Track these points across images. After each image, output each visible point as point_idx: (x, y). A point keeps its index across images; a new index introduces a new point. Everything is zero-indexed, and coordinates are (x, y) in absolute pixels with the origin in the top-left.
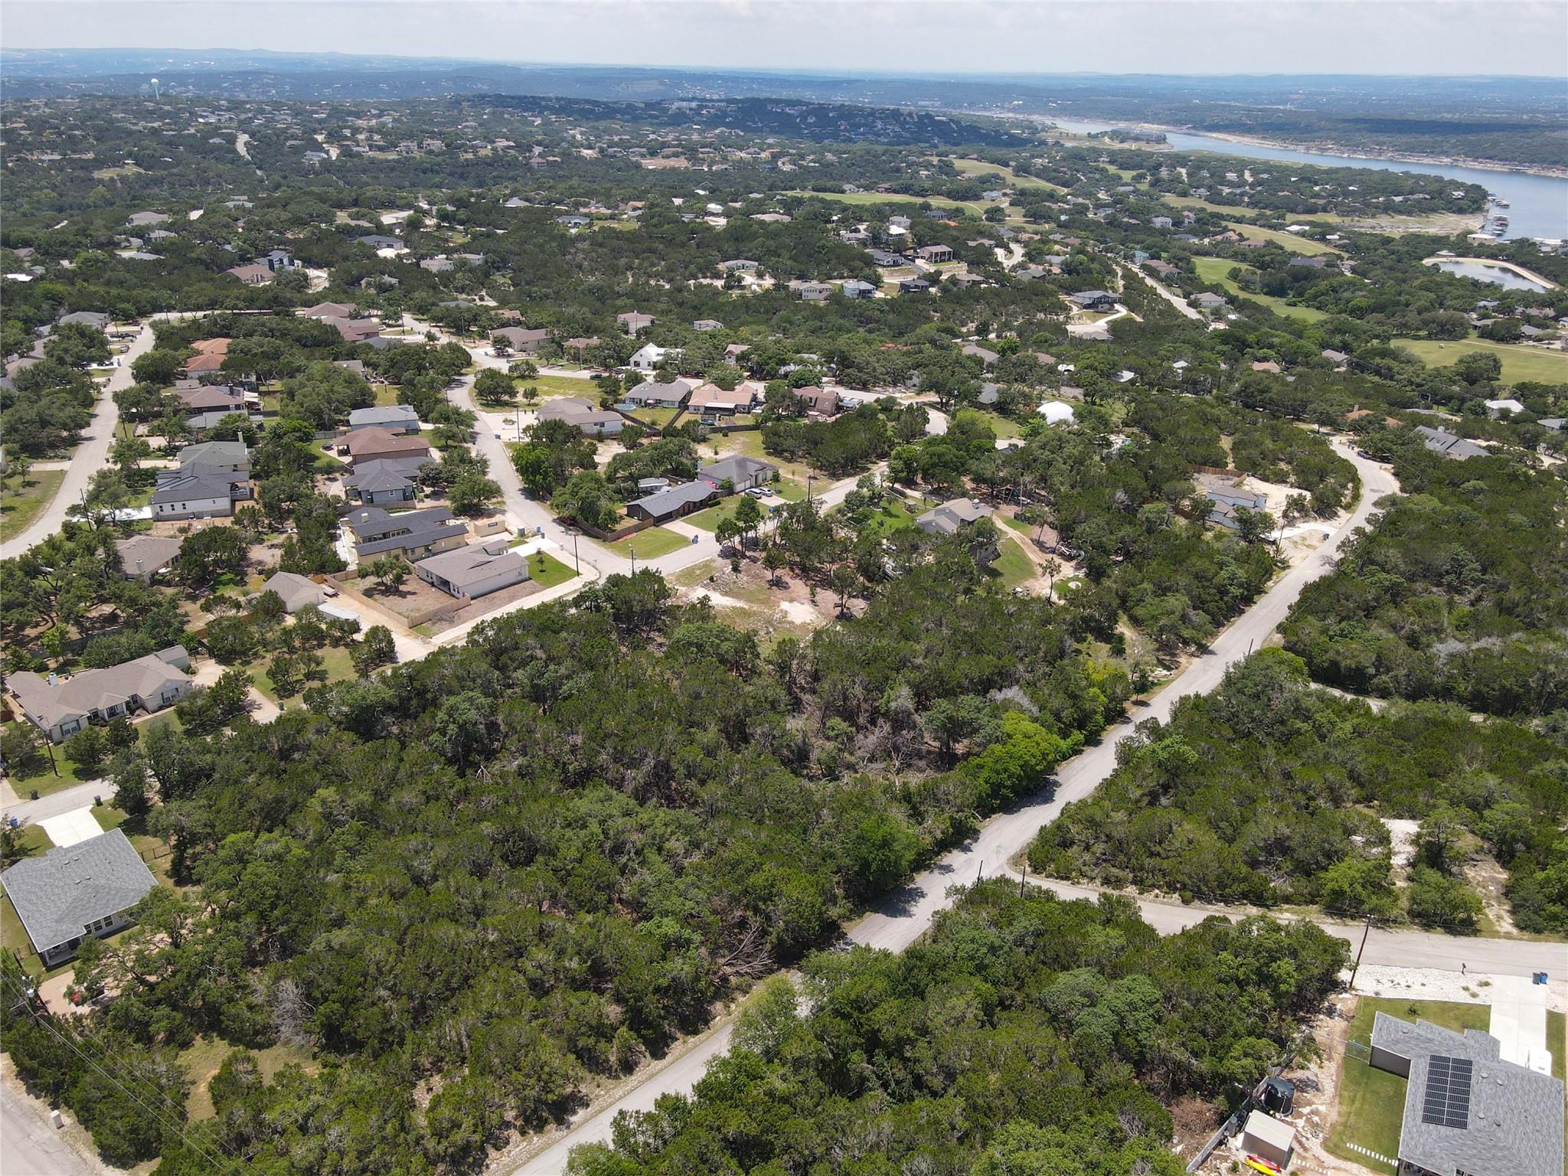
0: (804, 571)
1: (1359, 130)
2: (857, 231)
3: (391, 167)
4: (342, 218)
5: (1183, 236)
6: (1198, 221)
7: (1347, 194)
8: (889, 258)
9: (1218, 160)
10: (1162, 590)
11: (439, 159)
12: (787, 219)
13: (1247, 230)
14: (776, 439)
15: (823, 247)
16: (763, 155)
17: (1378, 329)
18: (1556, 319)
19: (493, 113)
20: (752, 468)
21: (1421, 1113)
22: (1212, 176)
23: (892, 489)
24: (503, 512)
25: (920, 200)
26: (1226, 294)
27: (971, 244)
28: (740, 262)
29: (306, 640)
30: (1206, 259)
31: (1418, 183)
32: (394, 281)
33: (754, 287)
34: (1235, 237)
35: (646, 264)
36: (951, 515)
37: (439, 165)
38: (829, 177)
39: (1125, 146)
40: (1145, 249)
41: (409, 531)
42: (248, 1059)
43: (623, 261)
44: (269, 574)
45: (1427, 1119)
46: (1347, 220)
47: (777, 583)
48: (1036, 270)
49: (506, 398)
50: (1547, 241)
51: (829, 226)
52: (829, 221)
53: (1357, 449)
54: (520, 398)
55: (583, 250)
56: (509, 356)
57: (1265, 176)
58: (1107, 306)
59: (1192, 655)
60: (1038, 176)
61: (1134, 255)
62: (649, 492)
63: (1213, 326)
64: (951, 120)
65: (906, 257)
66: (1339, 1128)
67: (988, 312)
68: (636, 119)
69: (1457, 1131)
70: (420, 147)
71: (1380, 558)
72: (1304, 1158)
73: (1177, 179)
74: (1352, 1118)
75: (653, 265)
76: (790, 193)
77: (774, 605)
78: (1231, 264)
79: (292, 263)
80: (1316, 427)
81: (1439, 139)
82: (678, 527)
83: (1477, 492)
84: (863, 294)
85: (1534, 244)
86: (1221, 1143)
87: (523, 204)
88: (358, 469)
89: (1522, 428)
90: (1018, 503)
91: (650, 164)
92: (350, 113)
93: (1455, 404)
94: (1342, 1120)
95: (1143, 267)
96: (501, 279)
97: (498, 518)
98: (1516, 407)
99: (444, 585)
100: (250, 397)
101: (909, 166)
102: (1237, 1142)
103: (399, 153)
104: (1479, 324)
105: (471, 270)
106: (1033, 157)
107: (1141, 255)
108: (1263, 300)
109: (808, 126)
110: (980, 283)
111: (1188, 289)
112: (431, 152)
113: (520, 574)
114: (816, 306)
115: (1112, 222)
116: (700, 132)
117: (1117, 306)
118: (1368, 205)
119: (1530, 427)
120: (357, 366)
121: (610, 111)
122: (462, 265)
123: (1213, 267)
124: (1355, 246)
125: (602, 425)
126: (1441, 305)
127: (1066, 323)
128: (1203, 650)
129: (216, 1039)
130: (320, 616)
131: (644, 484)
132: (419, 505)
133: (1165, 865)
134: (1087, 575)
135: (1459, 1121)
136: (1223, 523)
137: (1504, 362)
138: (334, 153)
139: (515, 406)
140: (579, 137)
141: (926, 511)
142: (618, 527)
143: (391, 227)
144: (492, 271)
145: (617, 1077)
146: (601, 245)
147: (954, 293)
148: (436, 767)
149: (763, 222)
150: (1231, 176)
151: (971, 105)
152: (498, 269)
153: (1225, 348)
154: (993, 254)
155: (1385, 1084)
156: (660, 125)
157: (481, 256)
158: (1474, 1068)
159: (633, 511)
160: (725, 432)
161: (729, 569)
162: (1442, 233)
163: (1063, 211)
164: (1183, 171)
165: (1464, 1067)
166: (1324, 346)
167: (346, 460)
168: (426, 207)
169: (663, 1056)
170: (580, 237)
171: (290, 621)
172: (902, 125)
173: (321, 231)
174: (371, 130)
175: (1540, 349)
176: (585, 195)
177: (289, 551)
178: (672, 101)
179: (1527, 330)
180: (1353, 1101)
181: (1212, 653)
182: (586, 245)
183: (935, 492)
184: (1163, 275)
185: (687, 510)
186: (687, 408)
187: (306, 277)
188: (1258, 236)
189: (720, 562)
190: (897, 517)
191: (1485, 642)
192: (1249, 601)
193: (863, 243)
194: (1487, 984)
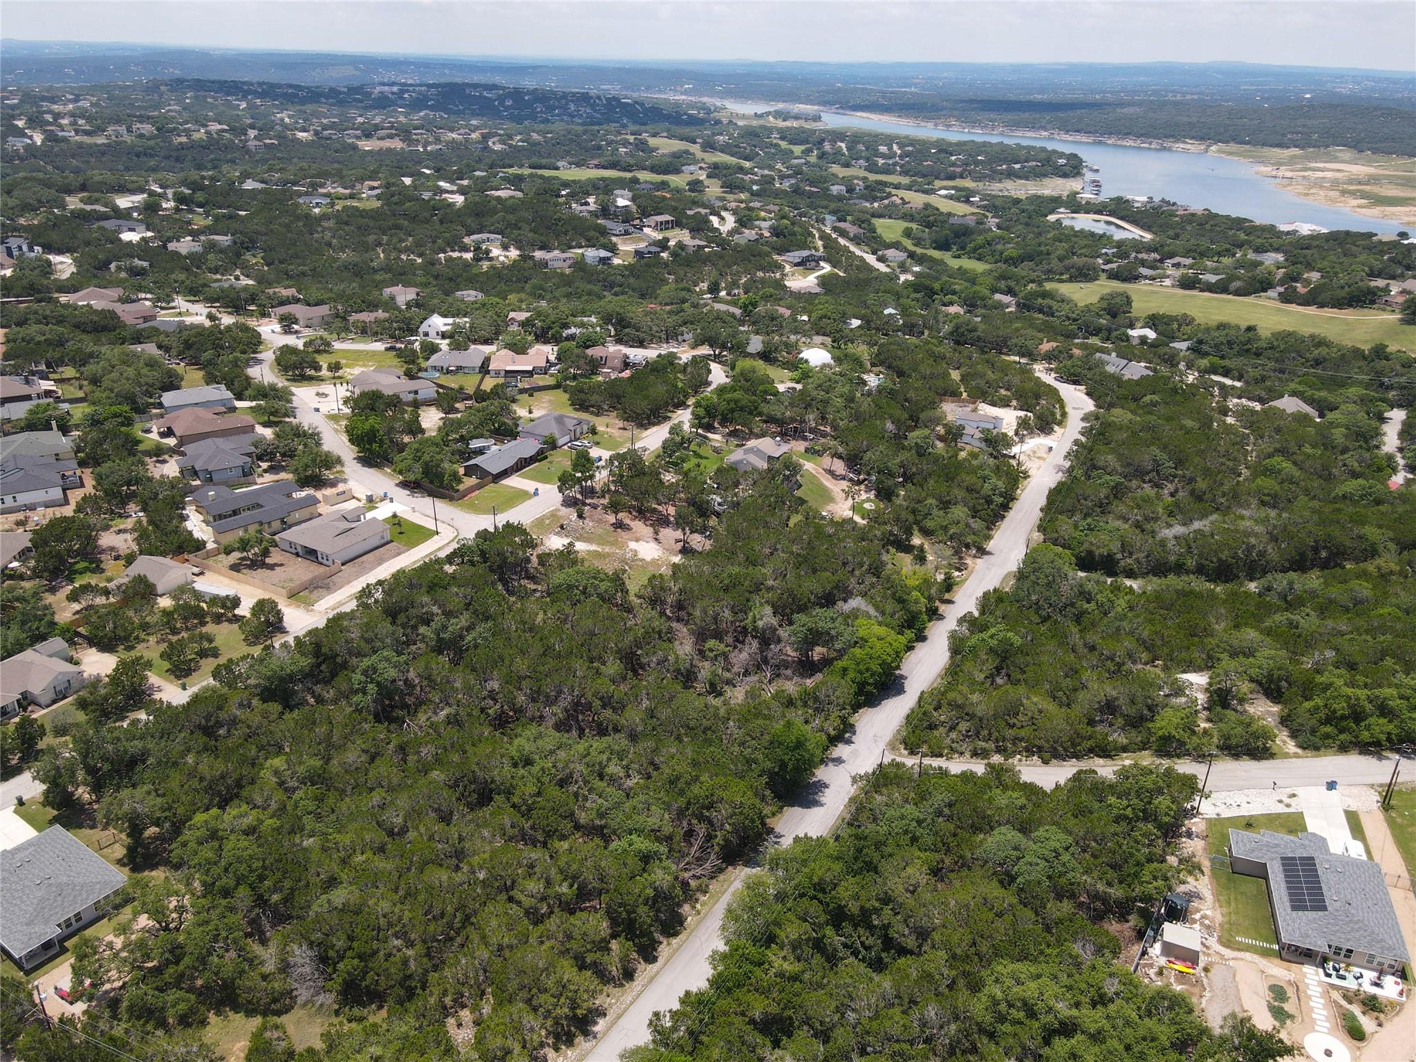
0: (642, 513)
1: (973, 109)
2: (587, 204)
3: (102, 151)
4: (74, 202)
5: (856, 201)
6: (867, 188)
7: (977, 163)
8: (620, 228)
9: (870, 135)
10: (945, 505)
11: (152, 143)
12: (519, 194)
13: (908, 195)
14: (582, 396)
15: (559, 220)
16: (473, 136)
17: (1033, 275)
18: (1162, 261)
19: (196, 97)
20: (570, 424)
21: (1288, 904)
22: (867, 149)
23: (697, 434)
24: (345, 481)
25: (628, 175)
26: (906, 250)
27: (690, 213)
28: (484, 236)
29: (186, 619)
30: (881, 220)
31: (1030, 153)
32: (145, 264)
33: (502, 259)
34: (899, 201)
35: (395, 240)
36: (758, 452)
37: (152, 148)
38: (540, 155)
39: (788, 124)
40: (833, 213)
41: (259, 506)
42: (276, 1027)
43: (371, 238)
44: (130, 559)
45: (1294, 908)
46: (981, 184)
47: (619, 525)
48: (750, 234)
49: (313, 372)
50: (1137, 198)
51: (561, 200)
52: (559, 196)
53: (1053, 375)
54: (324, 372)
55: (330, 229)
56: (296, 332)
57: (910, 148)
58: (813, 264)
59: (975, 557)
60: (722, 152)
61: (824, 219)
62: (481, 451)
63: (903, 278)
64: (636, 103)
65: (634, 226)
66: (1226, 926)
67: (715, 272)
68: (341, 103)
69: (1321, 913)
70: (129, 130)
71: (1101, 464)
72: (1208, 955)
73: (839, 152)
74: (1234, 917)
75: (401, 241)
76: (511, 171)
77: (623, 546)
78: (904, 225)
79: (31, 249)
80: (1017, 359)
81: (1037, 116)
82: (515, 481)
83: (1154, 404)
84: (604, 261)
85: (1127, 201)
86: (1144, 953)
87: (259, 186)
88: (188, 449)
89: (1162, 350)
90: (805, 439)
91: (367, 145)
92: (43, 99)
93: (1104, 334)
94: (1226, 919)
95: (835, 229)
96: (254, 259)
97: (341, 487)
98: (1151, 334)
99: (310, 554)
100: (46, 385)
101: (609, 144)
102: (1157, 949)
103: (108, 137)
104: (1106, 267)
105: (221, 251)
106: (714, 134)
107: (830, 219)
108: (936, 254)
109: (507, 108)
110: (704, 247)
111: (875, 246)
112: (142, 136)
113: (383, 538)
114: (562, 274)
115: (796, 191)
116: (406, 115)
117: (822, 264)
118: (995, 172)
119: (1167, 349)
120: (151, 349)
121: (314, 95)
122: (211, 246)
123: (889, 227)
124: (994, 206)
125: (416, 392)
126: (1074, 254)
127: (782, 279)
128: (982, 552)
129: (231, 1014)
130: (198, 595)
131: (475, 444)
132: (259, 480)
133: (1022, 733)
134: (876, 496)
135: (1319, 905)
136: (971, 443)
137: (1134, 297)
138: (38, 139)
139: (320, 380)
140: (287, 120)
141: (731, 452)
142: (461, 487)
143: (129, 211)
144: (242, 251)
145: (622, 985)
146: (347, 223)
147: (684, 259)
148: (366, 726)
149: (499, 198)
150: (883, 149)
151: (648, 88)
152: (248, 249)
153: (918, 295)
154: (709, 221)
155: (1250, 886)
156: (366, 108)
157: (229, 237)
158: (1317, 862)
159: (470, 471)
160: (531, 391)
161: (574, 516)
162: (1055, 194)
163: (755, 183)
164: (843, 145)
165: (1309, 862)
166: (995, 290)
167: (172, 442)
168: (159, 190)
169: (655, 959)
170: (324, 217)
171: (165, 603)
172: (593, 106)
173: (56, 216)
174: (73, 115)
175: (1155, 287)
176: (319, 175)
177: (142, 536)
178: (373, 86)
179: (1144, 271)
180: (1229, 902)
181: (989, 553)
182: (331, 224)
183: (733, 434)
184: (852, 235)
185: (520, 465)
186: (488, 372)
187: (49, 263)
188: (917, 200)
189: (565, 511)
190: (706, 458)
191: (1197, 525)
192: (1006, 507)
193: (594, 214)
194: (1294, 795)
